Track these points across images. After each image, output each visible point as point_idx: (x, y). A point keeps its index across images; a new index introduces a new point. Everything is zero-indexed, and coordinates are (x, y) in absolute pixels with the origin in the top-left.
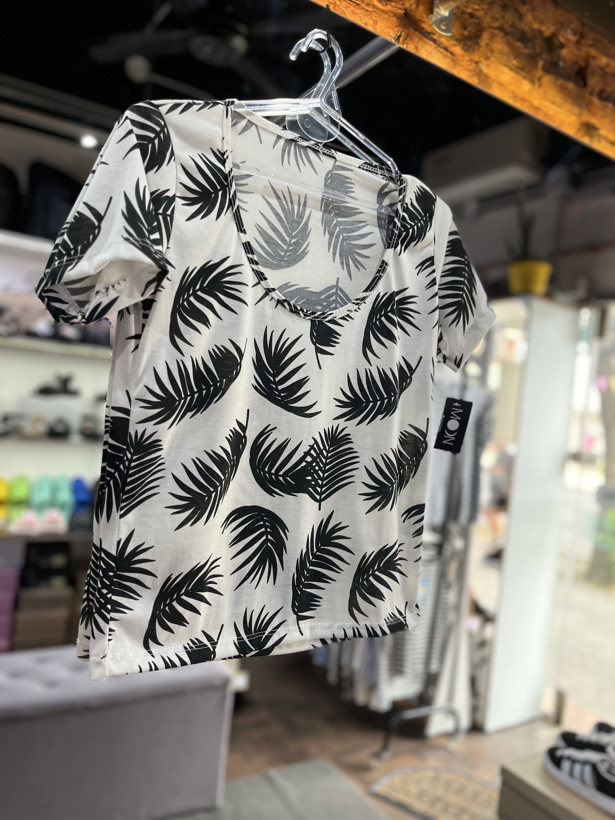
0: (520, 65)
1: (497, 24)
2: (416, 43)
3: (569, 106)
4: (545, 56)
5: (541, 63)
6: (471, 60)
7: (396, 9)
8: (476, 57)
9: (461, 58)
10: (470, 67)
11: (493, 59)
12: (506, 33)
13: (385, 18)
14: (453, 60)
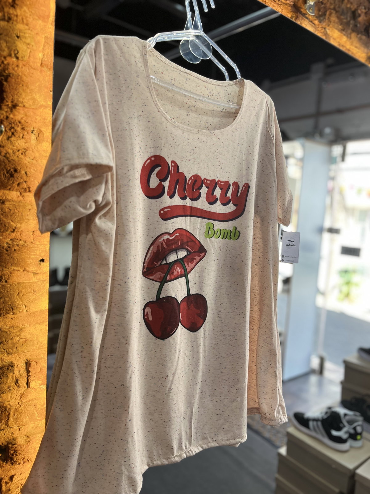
0: (342, 28)
1: (332, 7)
2: (301, 21)
3: (362, 48)
4: (352, 22)
5: (351, 26)
6: (322, 27)
7: (290, 2)
8: (324, 24)
9: (317, 26)
10: (322, 31)
11: (331, 26)
12: (337, 12)
13: (286, 7)
14: (315, 28)
